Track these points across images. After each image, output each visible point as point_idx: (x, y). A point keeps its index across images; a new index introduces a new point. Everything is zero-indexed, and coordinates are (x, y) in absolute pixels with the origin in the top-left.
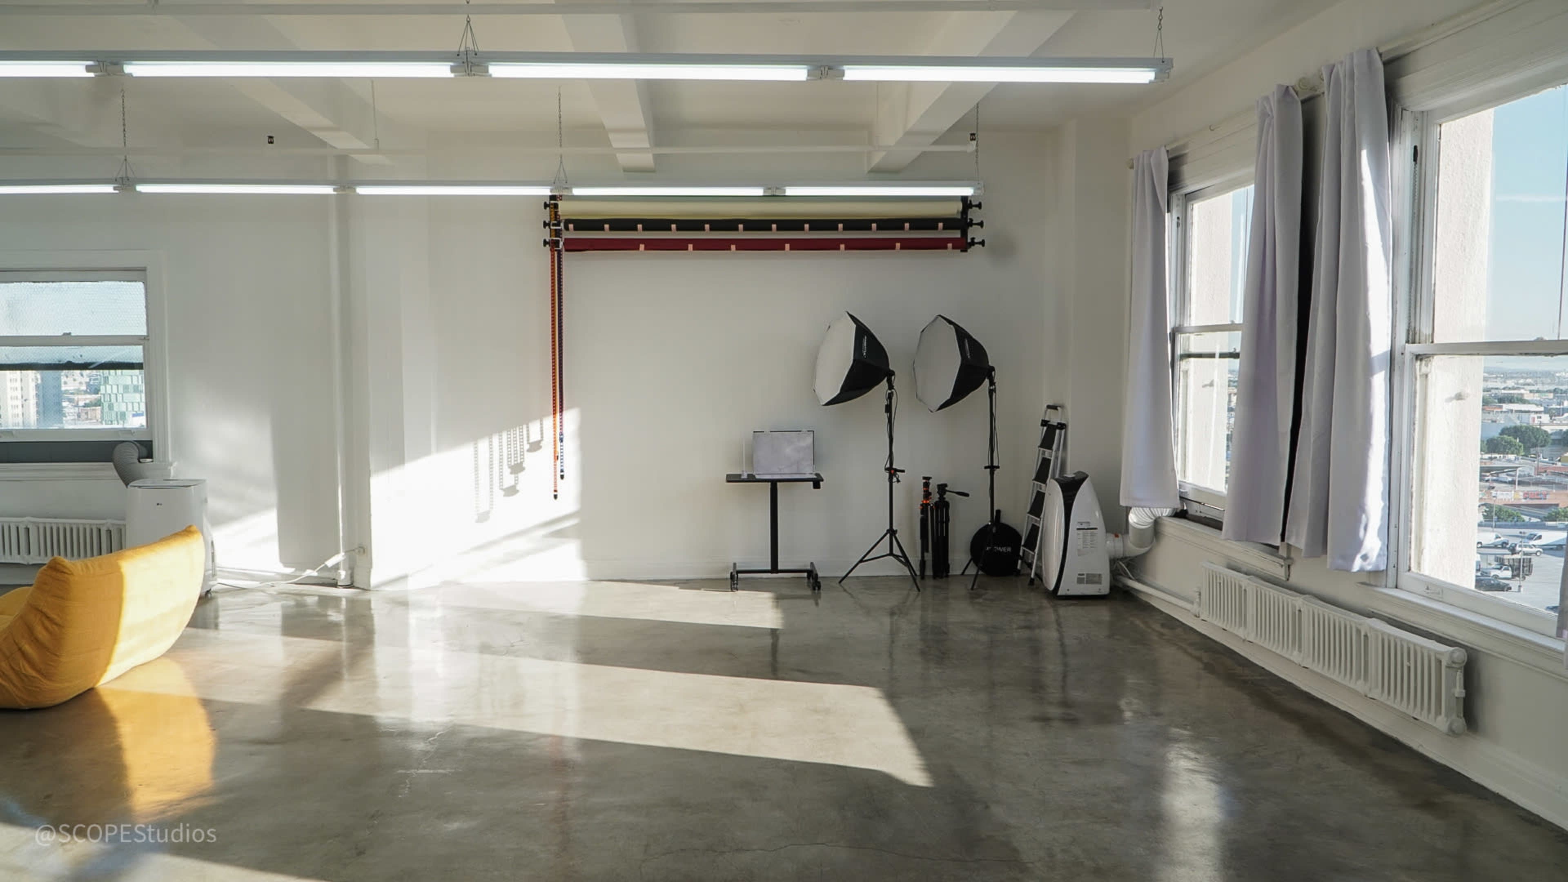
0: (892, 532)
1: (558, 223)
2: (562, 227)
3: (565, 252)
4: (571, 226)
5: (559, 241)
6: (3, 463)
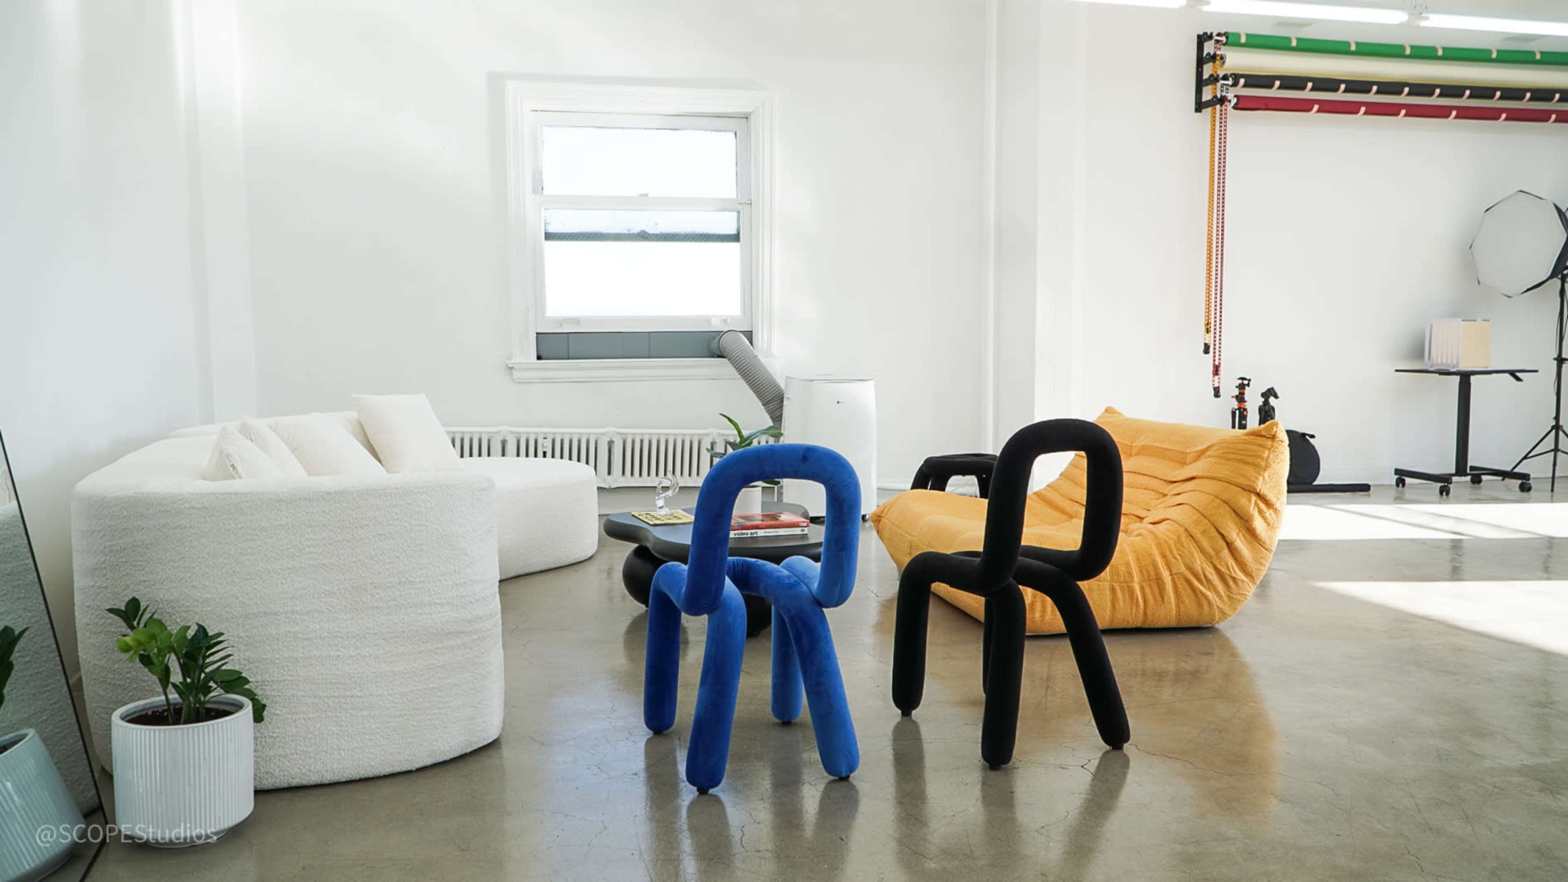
0: (1557, 427)
1: (1225, 78)
2: (1230, 82)
3: (1232, 110)
4: (1242, 81)
5: (1229, 98)
6: (568, 359)
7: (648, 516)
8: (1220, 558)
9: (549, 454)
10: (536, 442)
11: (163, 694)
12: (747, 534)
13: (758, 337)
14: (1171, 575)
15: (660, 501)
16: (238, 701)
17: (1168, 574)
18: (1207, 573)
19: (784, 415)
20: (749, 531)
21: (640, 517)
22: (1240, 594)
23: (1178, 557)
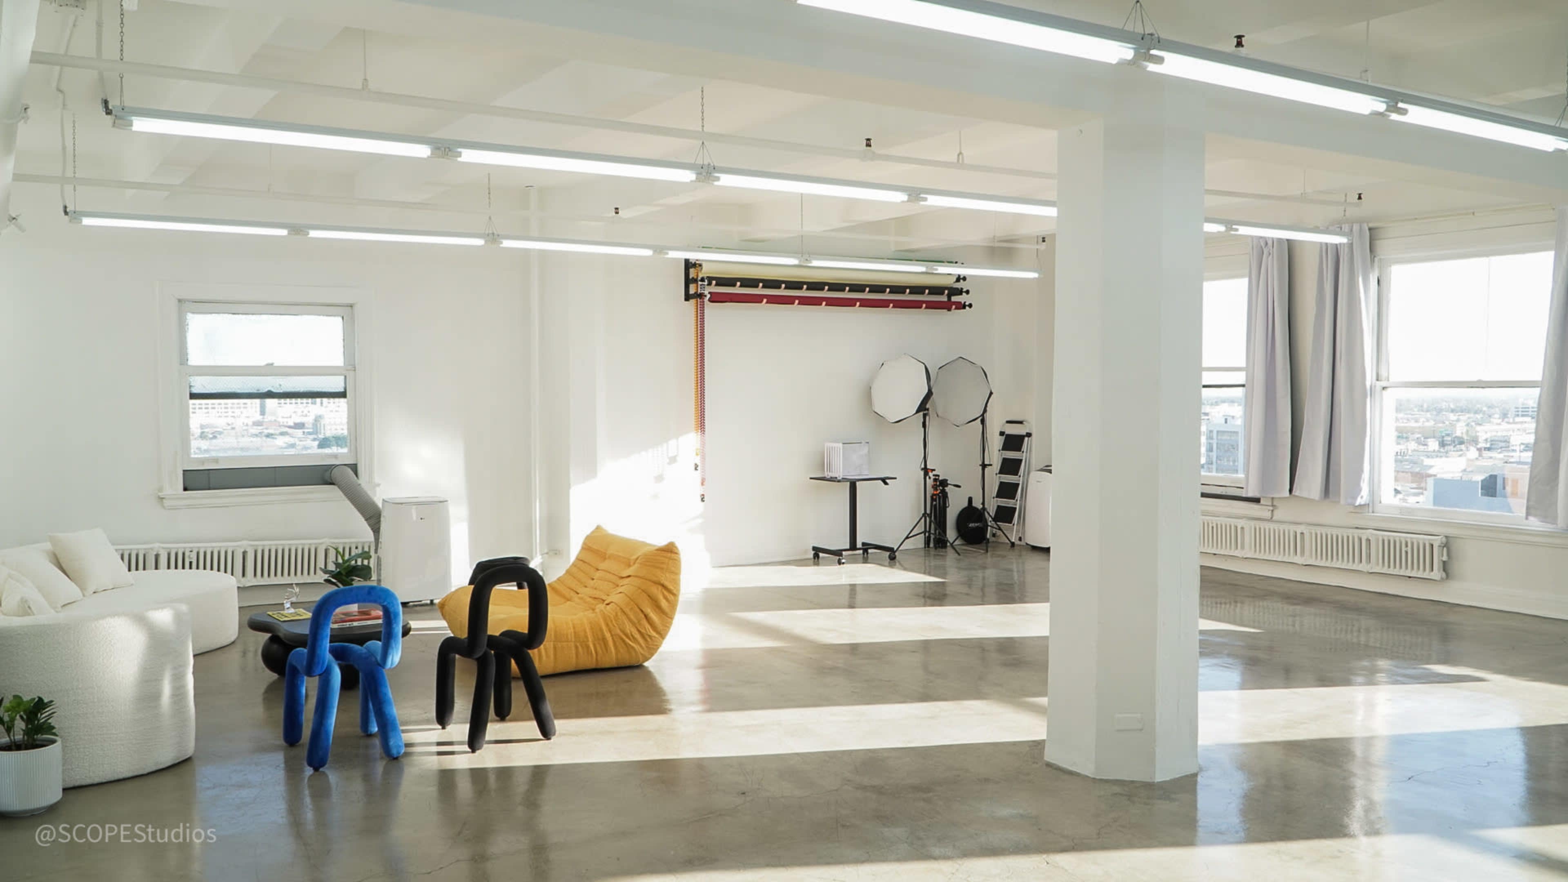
0: (926, 515)
1: (702, 280)
2: (706, 283)
3: (709, 303)
4: (714, 282)
5: (705, 294)
6: (209, 489)
7: (279, 614)
8: (640, 624)
9: (194, 565)
10: (184, 554)
11: (7, 736)
12: (346, 625)
13: (361, 469)
14: (612, 635)
15: (287, 604)
16: (53, 739)
17: (609, 635)
18: (633, 634)
19: (381, 528)
20: (348, 623)
21: (274, 616)
22: (653, 645)
23: (616, 625)
